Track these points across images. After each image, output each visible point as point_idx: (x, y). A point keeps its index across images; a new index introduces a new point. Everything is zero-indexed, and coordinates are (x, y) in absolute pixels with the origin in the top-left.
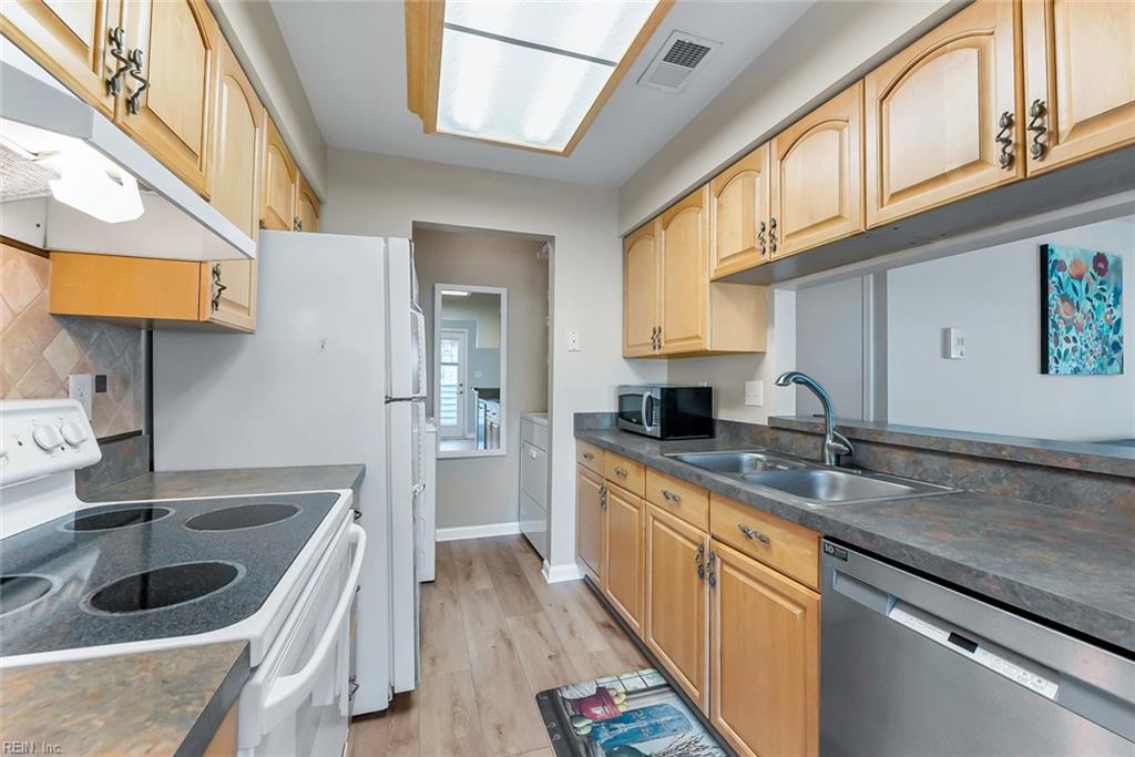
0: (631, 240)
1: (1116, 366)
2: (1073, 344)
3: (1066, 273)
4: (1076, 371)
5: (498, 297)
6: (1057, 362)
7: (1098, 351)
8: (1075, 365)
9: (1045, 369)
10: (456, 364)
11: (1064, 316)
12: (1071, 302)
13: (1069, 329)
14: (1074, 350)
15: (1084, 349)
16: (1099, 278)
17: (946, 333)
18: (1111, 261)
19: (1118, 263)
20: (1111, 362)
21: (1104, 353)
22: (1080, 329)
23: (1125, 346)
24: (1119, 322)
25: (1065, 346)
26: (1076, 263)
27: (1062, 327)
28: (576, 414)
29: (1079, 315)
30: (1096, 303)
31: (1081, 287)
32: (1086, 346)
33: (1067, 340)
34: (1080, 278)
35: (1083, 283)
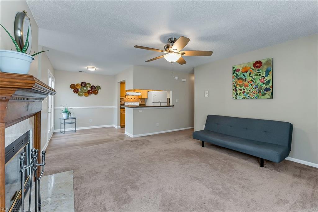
1: (268, 96)
2: (243, 91)
3: (240, 72)
4: (244, 98)
6: (236, 96)
7: (256, 92)
8: (244, 96)
11: (239, 83)
12: (242, 79)
13: (241, 86)
14: (244, 92)
15: (248, 92)
16: (257, 69)
18: (264, 62)
20: (264, 95)
21: (260, 92)
22: (246, 86)
25: (239, 92)
26: (244, 68)
27: (238, 87)
29: (246, 83)
30: (255, 77)
32: (250, 91)
33: (240, 90)
34: (246, 72)
35: (248, 73)
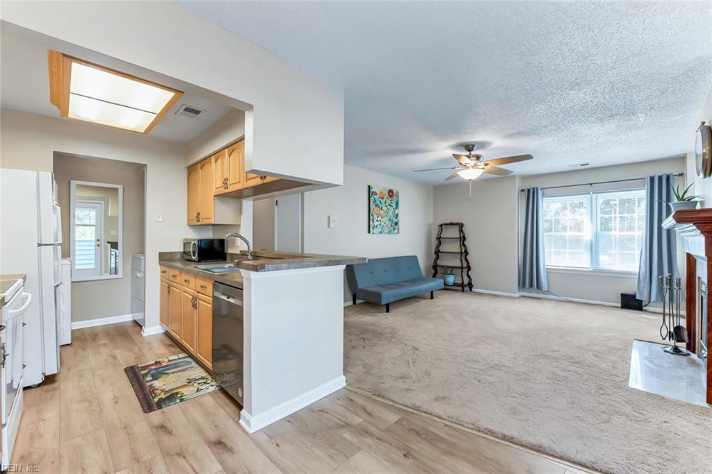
0: (191, 169)
1: (396, 231)
2: (379, 222)
3: (377, 196)
4: (381, 232)
5: (117, 189)
6: (374, 229)
7: (389, 225)
8: (380, 230)
9: (369, 232)
10: (94, 226)
11: (377, 212)
12: (379, 207)
13: (378, 217)
14: (380, 225)
15: (384, 224)
16: (390, 199)
17: (329, 217)
18: (395, 192)
19: (397, 193)
20: (394, 229)
21: (392, 226)
22: (382, 217)
23: (400, 224)
24: (397, 215)
25: (376, 223)
26: (381, 193)
27: (375, 216)
28: (160, 253)
29: (382, 212)
30: (389, 208)
31: (383, 202)
33: (377, 221)
34: (382, 198)
35: (384, 200)
